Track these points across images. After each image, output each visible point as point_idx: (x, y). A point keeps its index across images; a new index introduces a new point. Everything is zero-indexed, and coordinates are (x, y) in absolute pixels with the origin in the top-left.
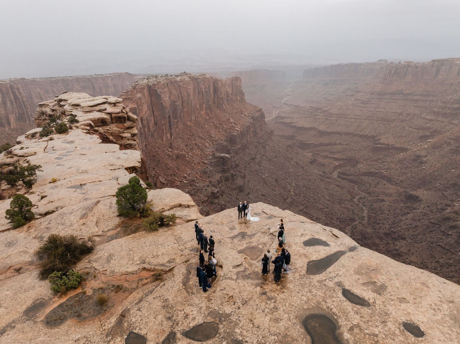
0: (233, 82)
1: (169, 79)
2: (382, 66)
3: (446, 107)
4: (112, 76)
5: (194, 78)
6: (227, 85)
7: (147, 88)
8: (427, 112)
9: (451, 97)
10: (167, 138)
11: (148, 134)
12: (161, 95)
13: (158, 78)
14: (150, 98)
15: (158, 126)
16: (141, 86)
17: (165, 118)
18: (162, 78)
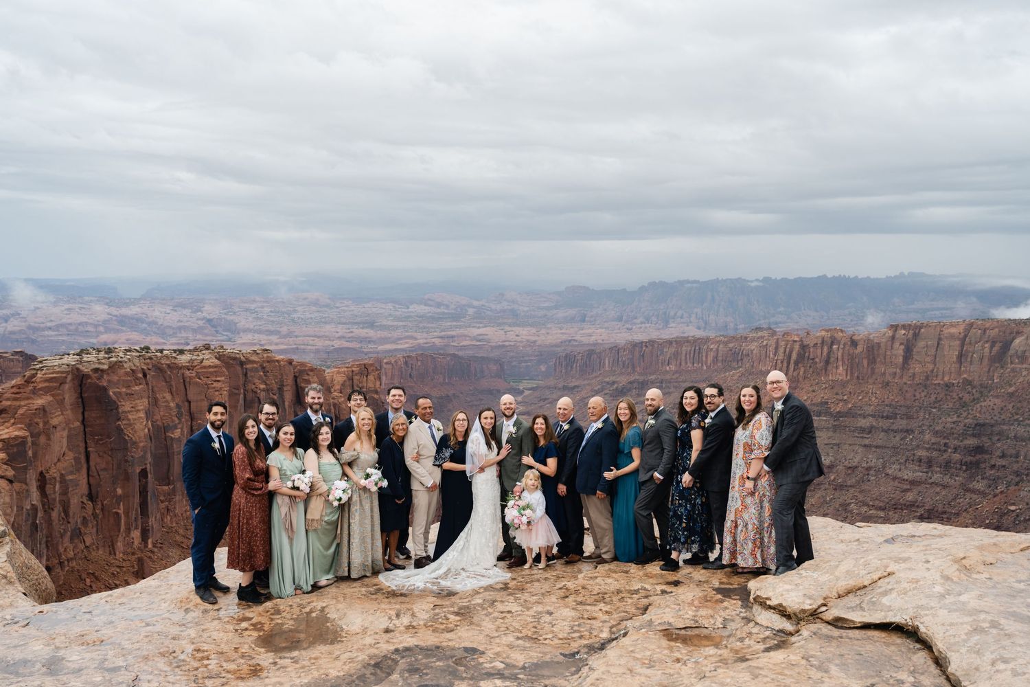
0: (356, 378)
1: (150, 358)
2: (765, 343)
3: (946, 445)
5: (235, 359)
6: (337, 387)
7: (73, 379)
8: (902, 461)
9: (955, 419)
10: (129, 544)
11: (62, 531)
12: (119, 404)
13: (114, 354)
14: (81, 410)
15: (100, 503)
16: (52, 373)
17: (127, 478)
18: (128, 353)
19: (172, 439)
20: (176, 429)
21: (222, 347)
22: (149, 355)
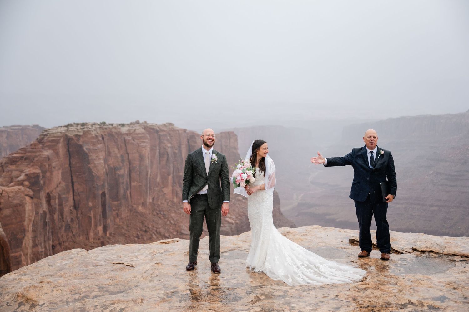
0: (223, 140)
1: (106, 129)
4: (9, 130)
5: (153, 129)
7: (63, 141)
10: (96, 234)
11: (60, 226)
12: (89, 154)
13: (86, 126)
14: (68, 159)
15: (80, 211)
16: (53, 137)
17: (95, 197)
18: (94, 126)
19: (119, 175)
20: (121, 169)
21: (145, 122)
22: (105, 127)
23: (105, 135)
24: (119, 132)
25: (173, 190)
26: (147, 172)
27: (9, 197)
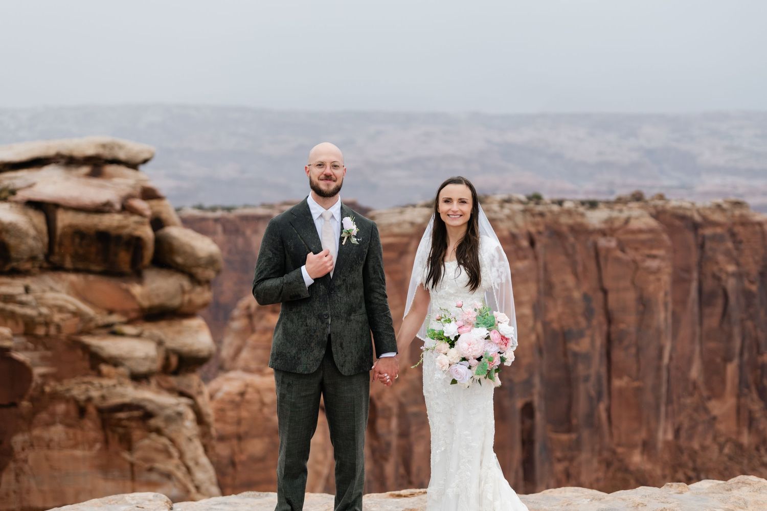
18: (507, 205)
19: (576, 355)
20: (582, 336)
21: (661, 197)
22: (540, 208)
23: (539, 233)
24: (581, 225)
25: (739, 409)
26: (661, 350)
27: (263, 404)
